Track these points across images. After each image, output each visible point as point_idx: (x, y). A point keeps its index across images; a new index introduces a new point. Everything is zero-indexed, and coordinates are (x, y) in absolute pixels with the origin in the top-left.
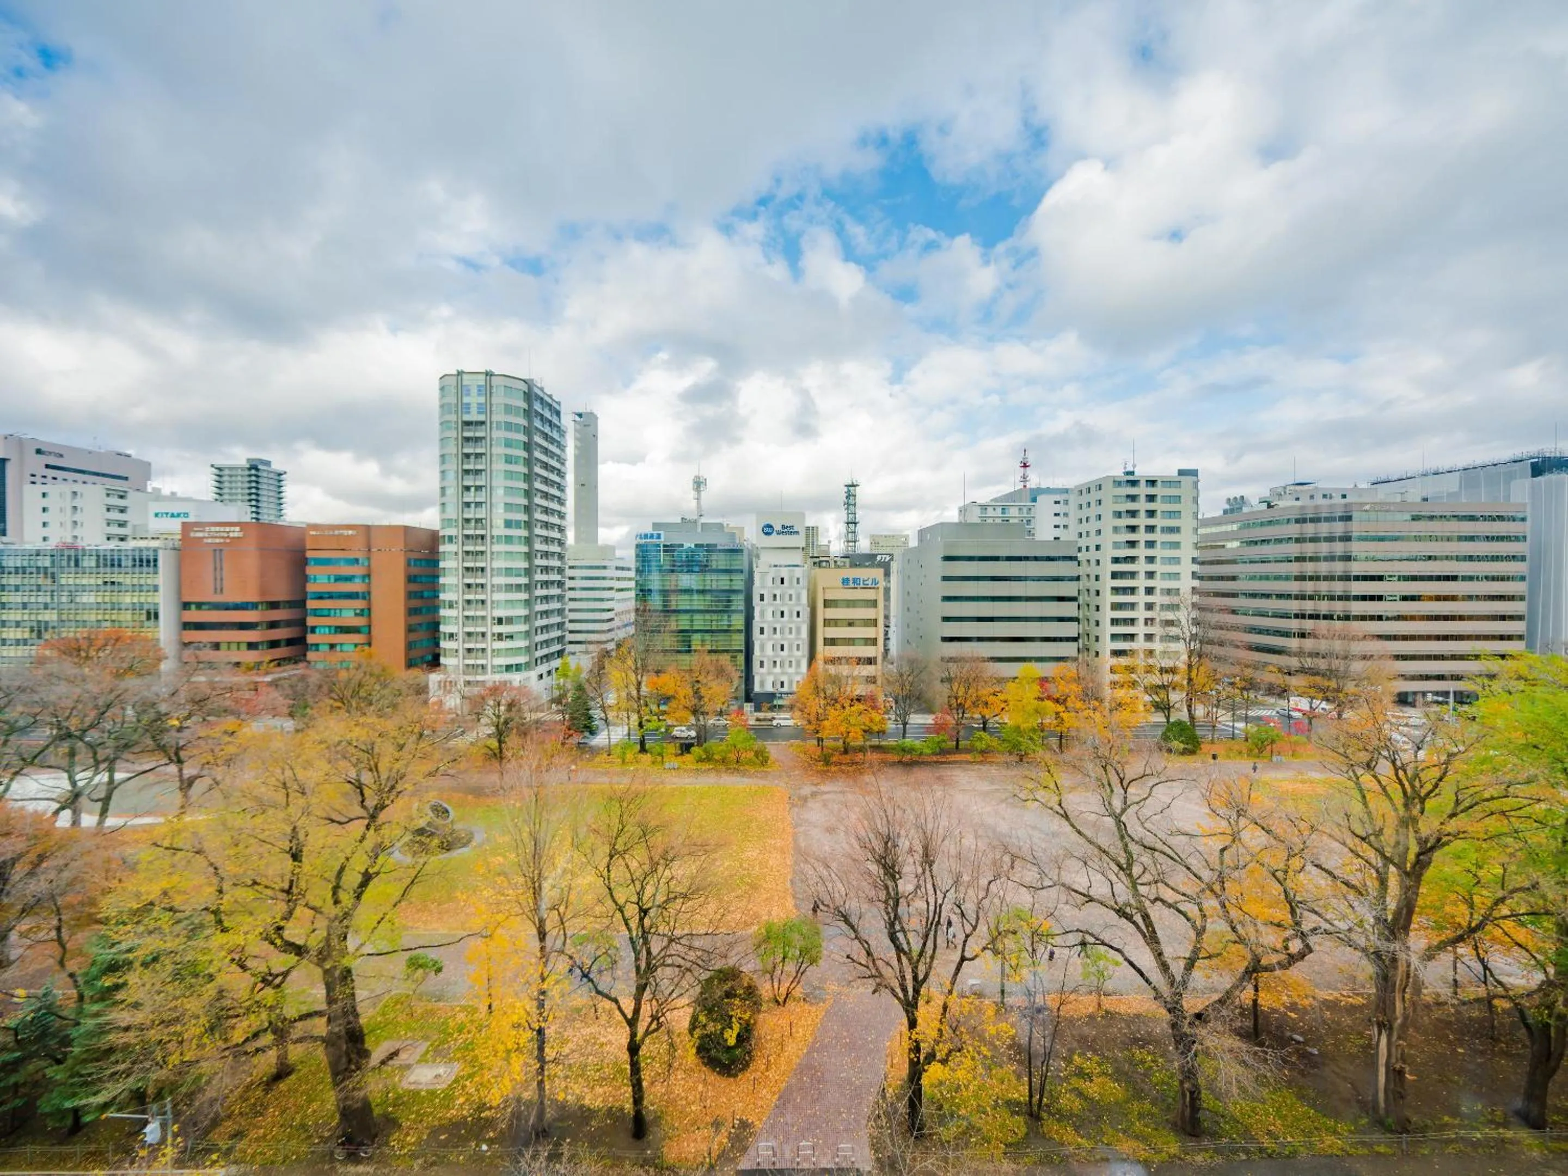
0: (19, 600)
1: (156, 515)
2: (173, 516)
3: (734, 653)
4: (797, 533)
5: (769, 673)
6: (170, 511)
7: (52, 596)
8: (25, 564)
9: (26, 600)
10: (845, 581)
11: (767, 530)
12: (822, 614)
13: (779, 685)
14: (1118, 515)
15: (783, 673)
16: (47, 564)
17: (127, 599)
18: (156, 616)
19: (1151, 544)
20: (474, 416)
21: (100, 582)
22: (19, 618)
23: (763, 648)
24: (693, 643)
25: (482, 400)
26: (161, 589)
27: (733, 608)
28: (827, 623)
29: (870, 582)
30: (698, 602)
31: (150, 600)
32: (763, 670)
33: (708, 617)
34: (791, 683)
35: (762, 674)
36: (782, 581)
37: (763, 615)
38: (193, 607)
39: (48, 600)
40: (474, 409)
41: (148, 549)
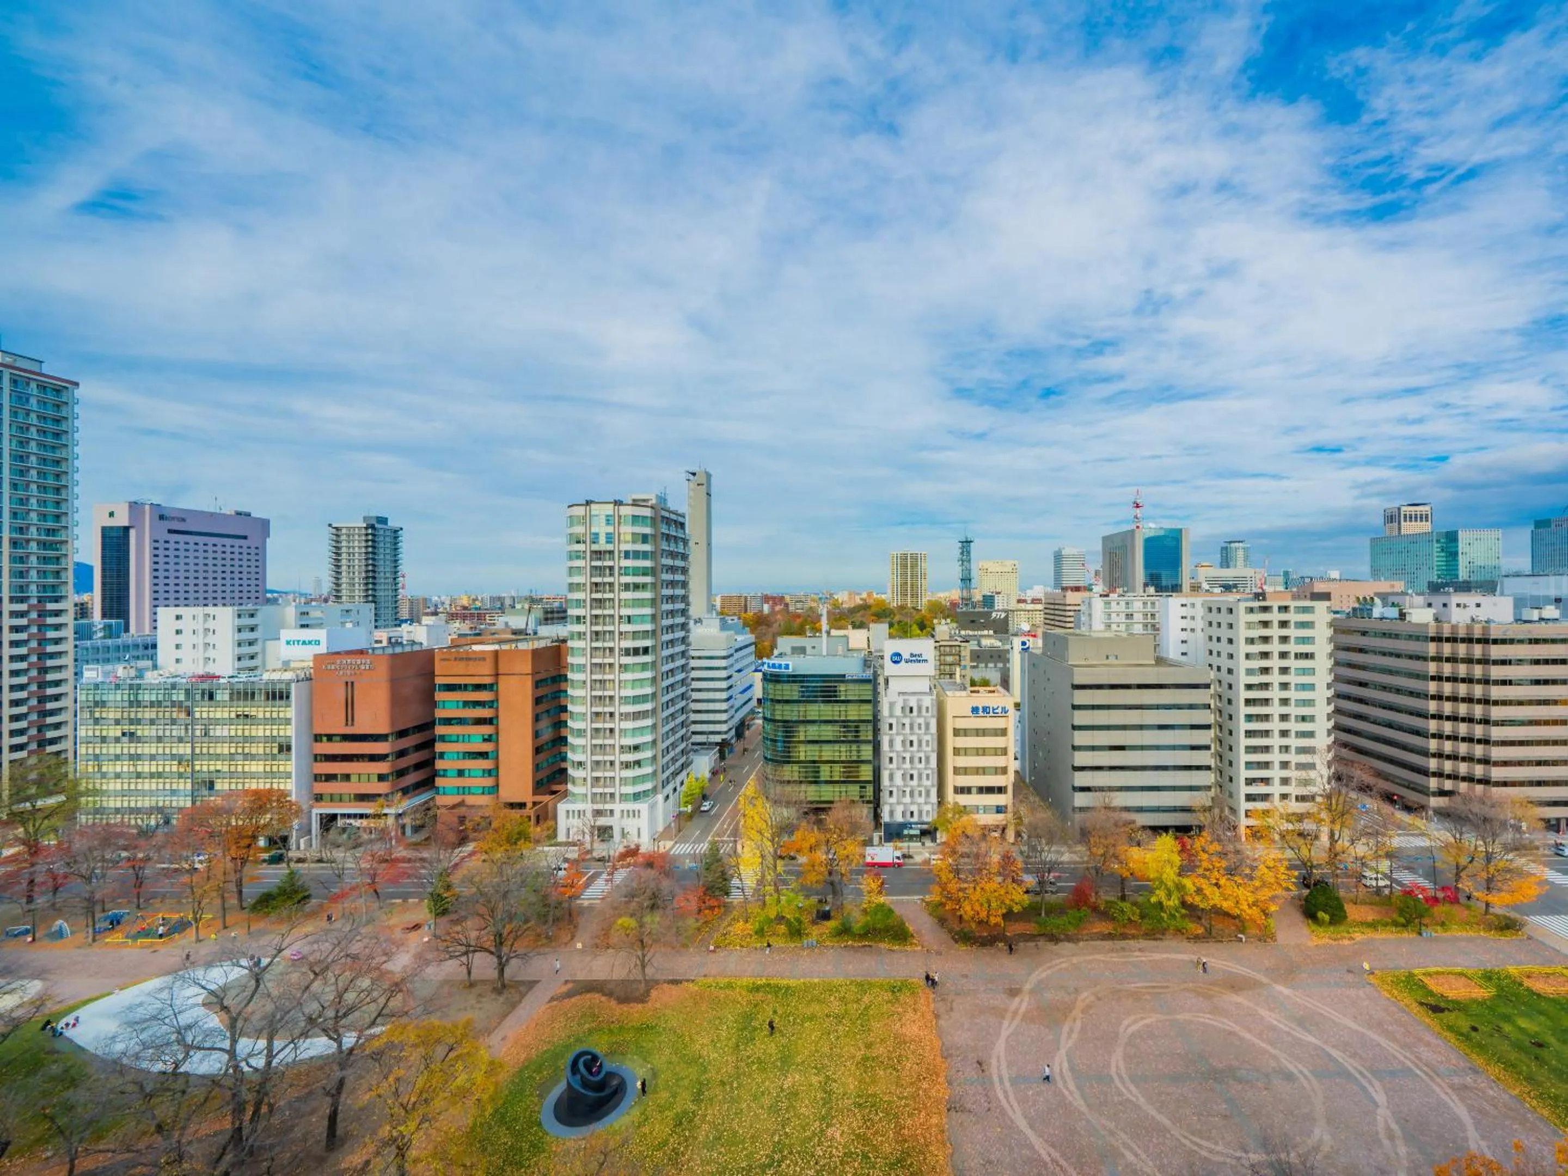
0: (154, 733)
1: (288, 643)
2: (304, 643)
3: (863, 784)
4: (926, 661)
5: (899, 803)
6: (302, 639)
7: (187, 729)
8: (161, 698)
9: (161, 733)
10: (975, 710)
11: (896, 659)
12: (952, 742)
13: (908, 814)
14: (1251, 641)
15: (912, 803)
16: (182, 697)
17: (259, 731)
18: (289, 748)
19: (1284, 671)
20: (602, 545)
21: (233, 715)
22: (153, 751)
23: (892, 777)
24: (822, 774)
25: (610, 529)
26: (293, 722)
27: (862, 738)
28: (957, 751)
29: (999, 710)
30: (828, 732)
31: (282, 733)
32: (893, 800)
33: (837, 747)
34: (920, 812)
35: (891, 805)
36: (911, 710)
37: (892, 743)
38: (325, 739)
39: (183, 734)
40: (602, 539)
41: (280, 681)
